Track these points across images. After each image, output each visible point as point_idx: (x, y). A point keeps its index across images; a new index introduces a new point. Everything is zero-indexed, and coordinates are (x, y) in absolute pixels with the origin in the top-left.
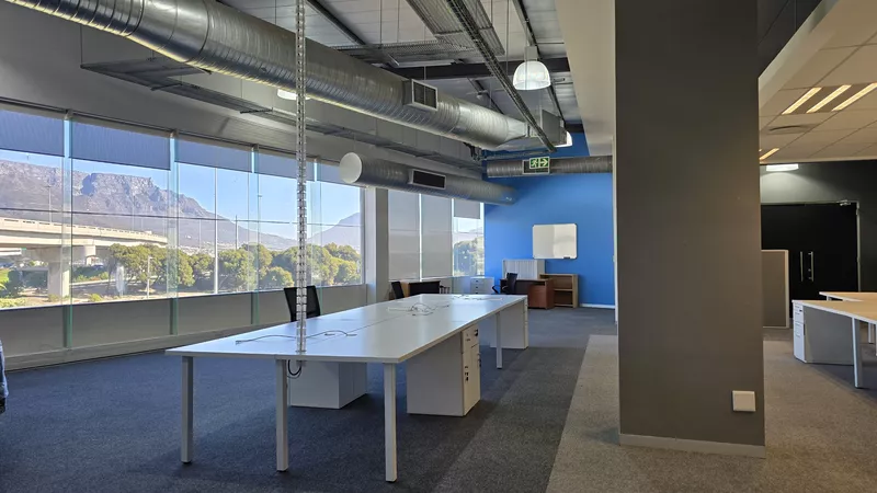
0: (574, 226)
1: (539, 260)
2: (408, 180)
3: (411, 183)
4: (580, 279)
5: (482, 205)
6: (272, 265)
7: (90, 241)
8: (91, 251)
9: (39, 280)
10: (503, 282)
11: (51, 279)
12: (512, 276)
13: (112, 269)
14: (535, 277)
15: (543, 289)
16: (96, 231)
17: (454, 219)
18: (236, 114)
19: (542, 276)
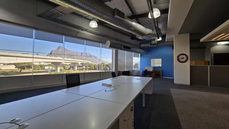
0: (161, 59)
1: (153, 67)
2: (122, 48)
3: (123, 48)
4: (162, 71)
5: (140, 54)
6: (106, 66)
7: (79, 62)
8: (80, 64)
9: (73, 68)
10: (144, 71)
11: (74, 67)
12: (146, 70)
13: (83, 66)
14: (152, 70)
15: (154, 74)
16: (80, 61)
17: (133, 57)
18: (80, 31)
19: (153, 70)
